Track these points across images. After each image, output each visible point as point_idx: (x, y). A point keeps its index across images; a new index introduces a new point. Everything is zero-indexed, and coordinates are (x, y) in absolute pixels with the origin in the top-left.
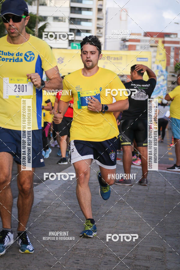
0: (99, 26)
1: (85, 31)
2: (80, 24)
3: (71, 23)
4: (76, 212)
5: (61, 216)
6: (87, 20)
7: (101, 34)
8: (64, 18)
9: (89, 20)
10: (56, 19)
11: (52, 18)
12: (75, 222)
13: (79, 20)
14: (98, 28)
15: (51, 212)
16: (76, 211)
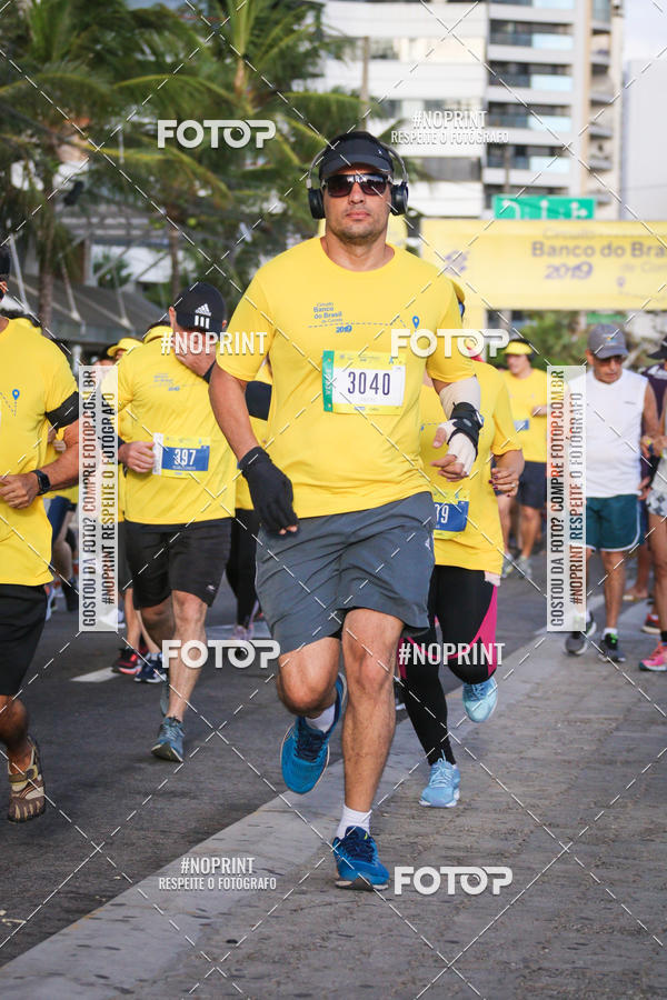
0: (596, 130)
1: (547, 151)
2: (524, 125)
3: (491, 123)
4: (532, 832)
5: (475, 845)
6: (550, 109)
7: (607, 158)
8: (463, 102)
9: (559, 110)
10: (433, 105)
11: (419, 106)
12: (529, 868)
13: (522, 110)
14: (593, 137)
15: (437, 833)
16: (532, 828)
